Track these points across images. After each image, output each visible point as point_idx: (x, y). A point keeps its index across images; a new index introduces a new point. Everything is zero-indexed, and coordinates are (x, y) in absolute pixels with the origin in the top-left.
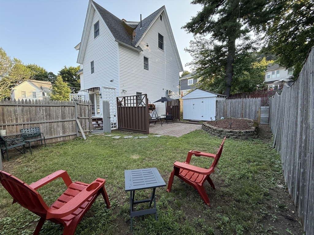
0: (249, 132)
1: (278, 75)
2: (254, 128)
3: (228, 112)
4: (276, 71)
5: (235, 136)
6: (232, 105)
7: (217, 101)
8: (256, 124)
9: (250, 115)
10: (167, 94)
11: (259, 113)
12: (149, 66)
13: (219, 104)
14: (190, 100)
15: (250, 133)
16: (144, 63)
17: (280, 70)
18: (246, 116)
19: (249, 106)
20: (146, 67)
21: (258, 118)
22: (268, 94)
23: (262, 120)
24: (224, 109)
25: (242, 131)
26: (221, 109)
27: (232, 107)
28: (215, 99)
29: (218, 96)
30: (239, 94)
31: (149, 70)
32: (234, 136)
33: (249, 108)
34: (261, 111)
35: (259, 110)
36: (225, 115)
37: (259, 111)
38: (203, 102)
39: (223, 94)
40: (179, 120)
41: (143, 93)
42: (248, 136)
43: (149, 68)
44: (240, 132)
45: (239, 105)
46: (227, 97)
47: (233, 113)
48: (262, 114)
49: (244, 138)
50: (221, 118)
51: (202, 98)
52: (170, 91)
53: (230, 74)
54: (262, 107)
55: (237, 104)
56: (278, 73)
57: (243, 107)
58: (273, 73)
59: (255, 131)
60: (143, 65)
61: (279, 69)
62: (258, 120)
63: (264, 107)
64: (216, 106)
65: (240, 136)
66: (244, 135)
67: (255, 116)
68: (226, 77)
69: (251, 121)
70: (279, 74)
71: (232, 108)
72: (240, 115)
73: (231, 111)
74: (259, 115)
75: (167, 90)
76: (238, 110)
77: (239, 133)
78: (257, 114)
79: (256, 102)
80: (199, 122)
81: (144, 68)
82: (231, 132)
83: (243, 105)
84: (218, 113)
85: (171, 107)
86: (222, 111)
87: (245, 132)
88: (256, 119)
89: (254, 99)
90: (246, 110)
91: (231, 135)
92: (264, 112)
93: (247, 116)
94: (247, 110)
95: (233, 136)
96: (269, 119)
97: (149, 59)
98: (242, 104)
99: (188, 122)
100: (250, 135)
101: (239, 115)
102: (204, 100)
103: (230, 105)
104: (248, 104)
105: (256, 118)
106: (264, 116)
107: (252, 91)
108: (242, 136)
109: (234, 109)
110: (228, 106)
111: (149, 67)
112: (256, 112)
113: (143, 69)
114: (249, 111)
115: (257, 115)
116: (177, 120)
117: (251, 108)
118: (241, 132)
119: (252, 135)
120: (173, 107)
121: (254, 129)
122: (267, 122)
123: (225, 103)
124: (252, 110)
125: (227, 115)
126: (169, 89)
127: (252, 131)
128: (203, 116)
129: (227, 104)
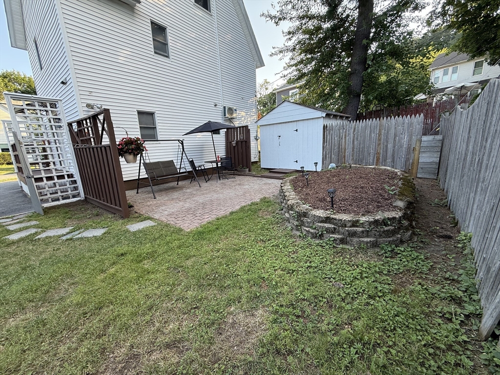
0: (384, 222)
1: (455, 76)
2: (400, 204)
3: (347, 151)
4: (451, 69)
5: (339, 232)
6: (358, 136)
7: (325, 127)
8: (409, 185)
9: (396, 156)
10: (225, 115)
11: (417, 152)
12: (170, 47)
13: (329, 134)
14: (272, 126)
15: (386, 225)
16: (154, 39)
17: (459, 66)
18: (385, 160)
19: (395, 136)
20: (161, 48)
21: (413, 163)
22: (438, 109)
23: (422, 168)
24: (339, 144)
25: (363, 219)
26: (334, 146)
27: (357, 139)
28: (321, 123)
29: (328, 115)
30: (377, 111)
31: (171, 57)
32: (336, 236)
33: (395, 140)
34: (420, 147)
35: (418, 145)
36: (340, 158)
37: (417, 148)
38: (297, 130)
39: (341, 112)
40: (249, 171)
41: (157, 112)
42: (380, 236)
43: (171, 54)
44: (355, 224)
45: (373, 136)
46: (349, 117)
47: (359, 154)
48: (424, 155)
49: (367, 243)
50: (330, 167)
51: (296, 121)
52: (230, 109)
53: (358, 68)
54: (425, 138)
55: (368, 132)
56: (454, 72)
57: (380, 140)
58: (446, 73)
59: (405, 217)
60: (152, 43)
61: (458, 64)
62: (412, 169)
63: (430, 138)
64: (324, 138)
65: (353, 234)
66: (367, 234)
67: (407, 160)
68: (351, 74)
69: (396, 174)
70: (457, 74)
71: (356, 143)
72: (374, 158)
73: (353, 148)
74: (416, 156)
75: (225, 107)
76: (369, 147)
77: (353, 226)
78: (412, 155)
79: (411, 125)
80: (286, 173)
81: (155, 53)
82: (327, 220)
83: (380, 135)
84: (327, 153)
85: (234, 143)
86: (336, 150)
87: (370, 223)
88: (407, 167)
89: (407, 119)
90: (387, 146)
91: (329, 231)
92: (430, 149)
93: (389, 160)
94: (390, 146)
95: (333, 233)
96: (439, 167)
97: (168, 31)
98: (380, 131)
99: (267, 173)
100: (388, 234)
101: (372, 158)
102: (299, 125)
103: (352, 135)
104: (392, 131)
105: (408, 164)
106: (428, 158)
107: (403, 104)
108: (360, 237)
109: (360, 144)
110: (347, 138)
111: (170, 51)
112: (410, 150)
113: (153, 53)
114: (394, 147)
115: (412, 158)
116: (245, 171)
117: (399, 141)
118: (358, 221)
119: (393, 233)
120: (237, 142)
121: (400, 210)
122: (434, 174)
123: (341, 131)
124: (401, 146)
125: (344, 156)
126: (228, 105)
127: (394, 218)
128: (297, 162)
129: (346, 132)
